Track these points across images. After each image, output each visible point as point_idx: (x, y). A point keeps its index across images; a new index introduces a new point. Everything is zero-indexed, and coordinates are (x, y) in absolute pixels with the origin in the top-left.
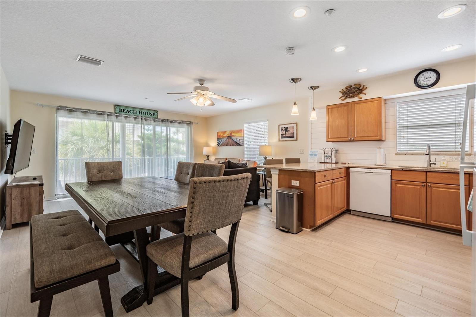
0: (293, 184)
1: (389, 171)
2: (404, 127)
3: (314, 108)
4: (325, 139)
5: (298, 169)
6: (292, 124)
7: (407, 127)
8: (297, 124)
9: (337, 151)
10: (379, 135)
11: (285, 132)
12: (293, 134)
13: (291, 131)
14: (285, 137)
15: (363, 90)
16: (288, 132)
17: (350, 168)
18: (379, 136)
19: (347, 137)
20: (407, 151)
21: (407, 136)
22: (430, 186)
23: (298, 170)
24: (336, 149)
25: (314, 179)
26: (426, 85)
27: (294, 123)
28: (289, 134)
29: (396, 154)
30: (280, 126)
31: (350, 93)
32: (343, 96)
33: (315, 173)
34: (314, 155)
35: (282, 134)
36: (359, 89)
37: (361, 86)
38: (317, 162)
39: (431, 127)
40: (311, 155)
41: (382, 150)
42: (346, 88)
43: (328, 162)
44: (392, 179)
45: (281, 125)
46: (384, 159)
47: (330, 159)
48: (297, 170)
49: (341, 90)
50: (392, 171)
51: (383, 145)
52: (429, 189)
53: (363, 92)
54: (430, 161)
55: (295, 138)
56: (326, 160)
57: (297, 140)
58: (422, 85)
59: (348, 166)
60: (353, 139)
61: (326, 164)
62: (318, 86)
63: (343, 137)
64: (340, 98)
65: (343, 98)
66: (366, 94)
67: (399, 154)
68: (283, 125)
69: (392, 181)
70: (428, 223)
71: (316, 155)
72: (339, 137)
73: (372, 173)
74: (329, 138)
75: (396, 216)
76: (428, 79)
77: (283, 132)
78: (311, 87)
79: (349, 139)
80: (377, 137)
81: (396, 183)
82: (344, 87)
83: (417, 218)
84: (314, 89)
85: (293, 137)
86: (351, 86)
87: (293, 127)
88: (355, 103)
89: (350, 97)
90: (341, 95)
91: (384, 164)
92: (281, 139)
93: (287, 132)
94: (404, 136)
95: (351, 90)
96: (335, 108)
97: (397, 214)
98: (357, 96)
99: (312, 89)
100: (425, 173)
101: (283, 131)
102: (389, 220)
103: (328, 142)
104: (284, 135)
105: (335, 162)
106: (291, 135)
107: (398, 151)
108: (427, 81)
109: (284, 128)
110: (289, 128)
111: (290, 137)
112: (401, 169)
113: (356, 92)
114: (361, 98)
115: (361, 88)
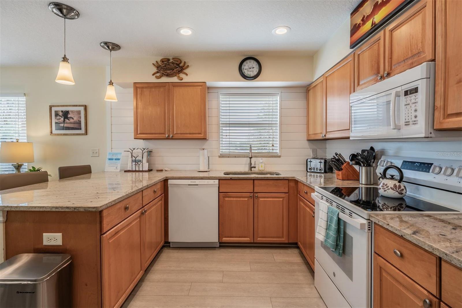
0: (45, 242)
1: (217, 182)
2: (226, 124)
3: (111, 81)
4: (132, 135)
5: (57, 208)
6: (76, 106)
7: (229, 124)
8: (86, 107)
9: (150, 152)
10: (203, 132)
11: (62, 119)
12: (79, 123)
13: (76, 119)
14: (64, 128)
15: (183, 68)
16: (68, 120)
17: (169, 180)
18: (203, 134)
19: (164, 134)
20: (229, 152)
21: (229, 135)
22: (257, 196)
23: (57, 210)
24: (150, 149)
25: (98, 225)
26: (249, 76)
27: (80, 106)
28: (71, 123)
29: (219, 157)
30: (53, 108)
31: (166, 69)
32: (158, 72)
33: (101, 212)
34: (115, 159)
35: (56, 123)
36: (179, 66)
37: (181, 62)
38: (121, 171)
39: (250, 125)
40: (110, 159)
41: (206, 151)
42: (162, 61)
43: (137, 169)
44: (220, 191)
45: (54, 106)
46: (208, 163)
47: (141, 166)
48: (54, 210)
49: (155, 63)
50: (220, 181)
51: (206, 145)
52: (256, 200)
53: (185, 71)
54: (251, 164)
55: (83, 131)
56: (134, 166)
57: (86, 133)
58: (246, 75)
59: (166, 177)
60: (172, 137)
61: (134, 173)
62: (118, 46)
63: (159, 132)
64: (153, 75)
65: (158, 75)
66: (187, 75)
67: (222, 156)
68: (58, 106)
69: (220, 193)
70: (255, 241)
71: (119, 159)
72: (154, 132)
73: (198, 185)
74: (139, 133)
75: (225, 239)
76: (252, 69)
77: (60, 119)
78: (106, 43)
79: (167, 135)
80: (202, 135)
81: (223, 196)
82: (159, 59)
83: (245, 237)
84: (110, 47)
85: (80, 129)
86: (169, 60)
87: (79, 112)
88: (174, 85)
89: (168, 75)
90: (155, 70)
91: (208, 170)
92: (55, 131)
93: (67, 121)
94: (227, 134)
95: (169, 65)
96: (146, 88)
97: (225, 237)
98: (176, 76)
99: (108, 47)
100: (252, 181)
101: (58, 117)
102: (217, 245)
103: (136, 140)
105: (147, 170)
106: (76, 126)
107: (221, 153)
108: (250, 71)
109: (61, 112)
110: (70, 113)
111: (74, 128)
112: (230, 178)
113: (175, 70)
114: (182, 79)
115: (181, 65)
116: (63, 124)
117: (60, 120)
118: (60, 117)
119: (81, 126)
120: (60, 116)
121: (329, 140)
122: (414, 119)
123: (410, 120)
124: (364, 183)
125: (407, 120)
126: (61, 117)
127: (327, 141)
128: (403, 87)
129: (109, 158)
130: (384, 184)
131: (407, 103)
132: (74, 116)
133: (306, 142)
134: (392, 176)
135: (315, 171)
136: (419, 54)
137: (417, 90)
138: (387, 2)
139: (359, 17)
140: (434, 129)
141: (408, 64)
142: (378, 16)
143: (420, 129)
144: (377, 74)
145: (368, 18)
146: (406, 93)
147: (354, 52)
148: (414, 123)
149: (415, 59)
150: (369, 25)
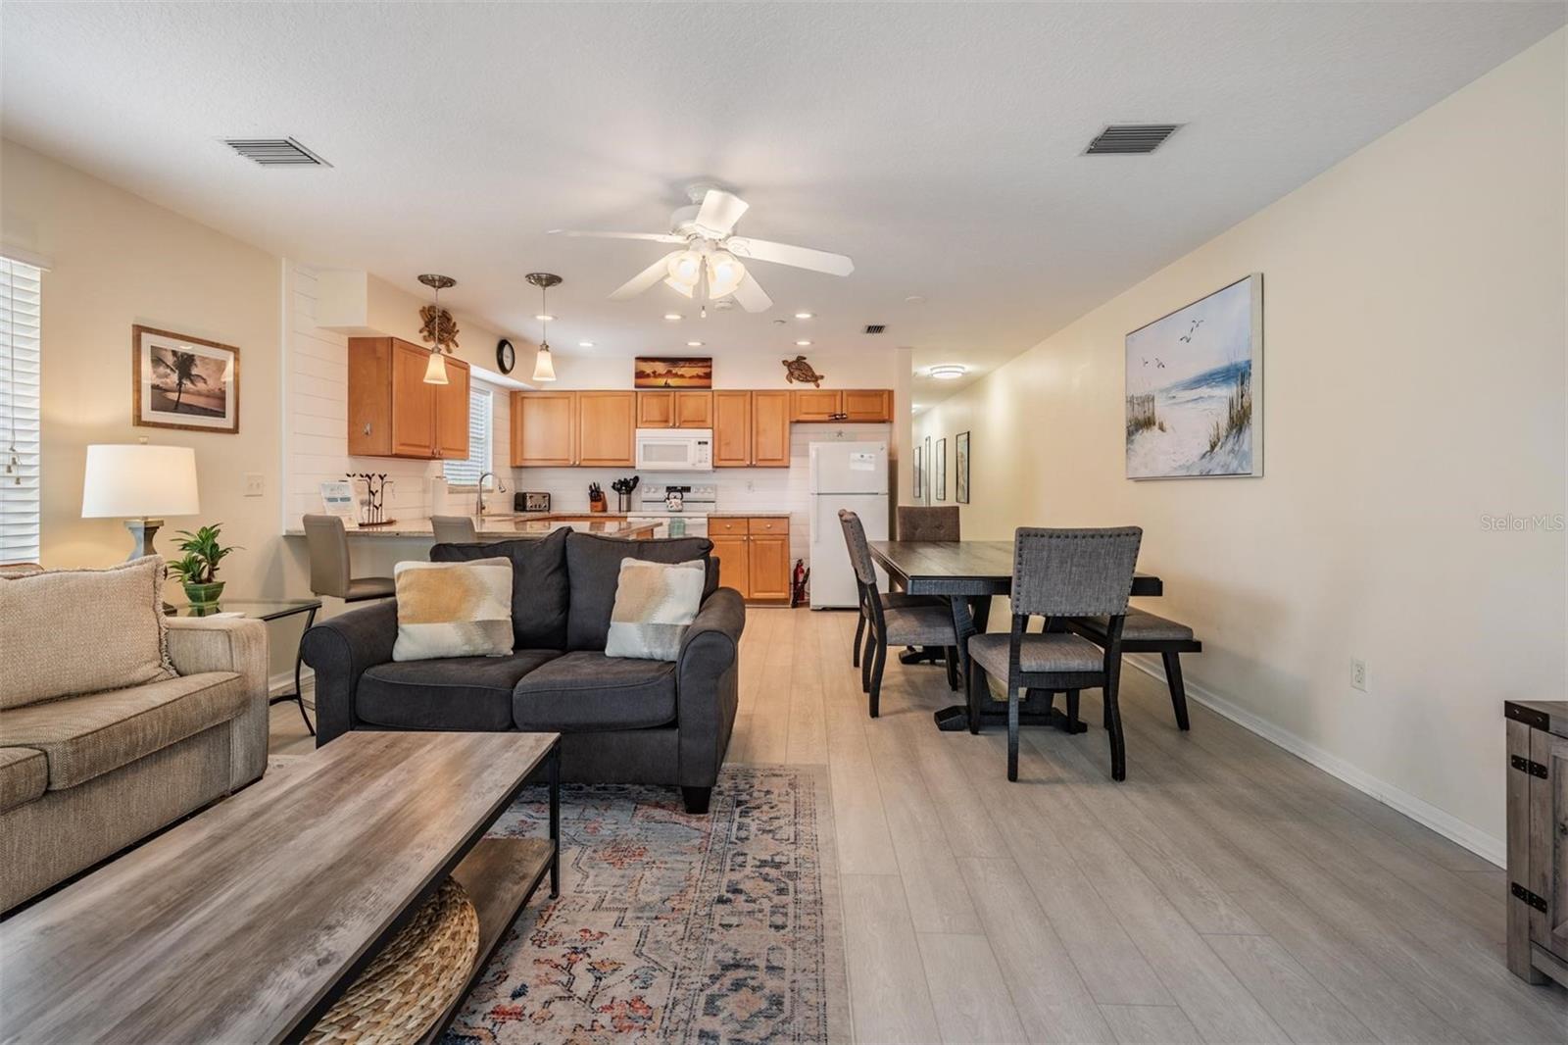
6: (217, 345)
8: (238, 353)
11: (172, 377)
12: (223, 397)
13: (213, 383)
14: (177, 407)
15: (456, 333)
16: (192, 382)
27: (221, 346)
28: (199, 394)
30: (145, 336)
32: (425, 329)
34: (341, 499)
35: (154, 387)
37: (451, 322)
40: (330, 500)
45: (150, 330)
51: (429, 470)
53: (455, 339)
54: (481, 503)
55: (227, 423)
57: (237, 431)
64: (420, 332)
65: (426, 334)
66: (458, 346)
68: (161, 333)
77: (167, 376)
85: (222, 414)
87: (222, 366)
89: (441, 341)
92: (148, 414)
93: (187, 384)
96: (410, 352)
98: (445, 343)
101: (162, 370)
104: (174, 396)
106: (211, 404)
109: (171, 353)
110: (198, 362)
111: (206, 409)
114: (450, 351)
116: (177, 394)
117: (168, 380)
118: (169, 371)
119: (224, 408)
120: (168, 366)
122: (705, 459)
123: (702, 459)
125: (700, 459)
126: (172, 369)
127: (523, 470)
128: (696, 439)
130: (675, 502)
131: (700, 449)
132: (209, 376)
133: (510, 469)
134: (675, 497)
136: (702, 421)
137: (706, 443)
138: (682, 376)
139: (648, 368)
140: (714, 467)
141: (696, 425)
142: (672, 382)
143: (708, 466)
144: (666, 421)
145: (660, 375)
146: (700, 443)
147: (636, 392)
148: (706, 462)
149: (701, 423)
150: (661, 382)
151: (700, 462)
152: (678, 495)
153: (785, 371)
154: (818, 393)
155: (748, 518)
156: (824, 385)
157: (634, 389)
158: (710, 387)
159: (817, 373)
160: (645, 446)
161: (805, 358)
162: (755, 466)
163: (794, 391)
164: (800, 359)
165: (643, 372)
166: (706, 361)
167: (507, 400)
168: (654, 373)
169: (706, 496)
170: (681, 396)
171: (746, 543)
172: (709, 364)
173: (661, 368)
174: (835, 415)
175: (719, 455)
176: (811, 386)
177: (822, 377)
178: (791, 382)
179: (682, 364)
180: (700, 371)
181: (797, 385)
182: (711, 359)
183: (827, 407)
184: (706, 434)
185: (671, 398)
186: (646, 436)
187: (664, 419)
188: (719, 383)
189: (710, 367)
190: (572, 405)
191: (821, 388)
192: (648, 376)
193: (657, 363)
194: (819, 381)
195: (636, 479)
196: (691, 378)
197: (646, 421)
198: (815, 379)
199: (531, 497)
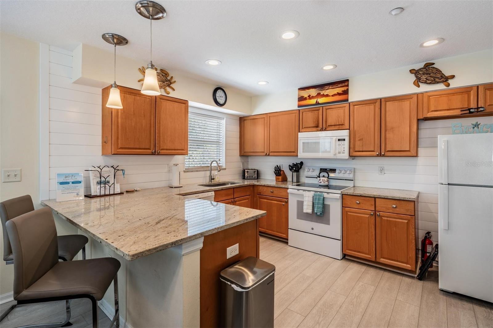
1: (213, 193)
15: (171, 82)
18: (186, 150)
19: (150, 149)
22: (236, 201)
26: (220, 103)
29: (185, 172)
34: (73, 183)
36: (168, 80)
37: (168, 75)
40: (62, 183)
43: (107, 193)
46: (179, 179)
49: (141, 68)
50: (215, 193)
51: (173, 160)
53: (172, 86)
54: (211, 176)
56: (103, 189)
58: (217, 102)
60: (159, 152)
63: (144, 147)
64: (139, 81)
66: (174, 90)
67: (187, 171)
71: (78, 182)
72: (137, 147)
74: (119, 147)
79: (153, 151)
80: (184, 151)
84: (115, 41)
90: (141, 76)
95: (159, 76)
96: (129, 94)
98: (164, 88)
99: (113, 40)
105: (120, 192)
107: (186, 167)
108: (221, 99)
112: (221, 189)
113: (165, 83)
114: (169, 93)
115: (169, 78)
121: (257, 156)
122: (343, 151)
123: (341, 151)
124: (295, 182)
125: (339, 151)
128: (337, 137)
129: (61, 181)
130: (323, 180)
131: (339, 144)
133: (239, 157)
134: (324, 176)
135: (251, 178)
136: (342, 125)
137: (344, 140)
138: (327, 96)
139: (305, 94)
140: (350, 156)
141: (337, 127)
142: (321, 100)
143: (346, 155)
144: (317, 127)
145: (313, 97)
146: (339, 140)
147: (299, 110)
148: (343, 153)
149: (341, 126)
150: (313, 101)
151: (339, 153)
152: (326, 174)
153: (413, 78)
154: (450, 92)
155: (375, 198)
156: (454, 84)
157: (297, 108)
158: (347, 100)
159: (447, 74)
160: (303, 143)
161: (433, 64)
162: (384, 156)
163: (422, 93)
164: (428, 66)
165: (302, 97)
166: (345, 82)
167: (238, 122)
168: (309, 96)
169: (347, 176)
170: (327, 109)
171: (374, 217)
172: (346, 84)
173: (313, 92)
174: (469, 109)
175: (354, 147)
176: (441, 87)
177: (453, 77)
178: (419, 86)
179: (327, 87)
180: (339, 90)
181: (424, 88)
182: (348, 80)
183: (458, 103)
184: (345, 134)
185: (321, 111)
186: (304, 137)
187: (316, 126)
188: (353, 97)
189: (348, 86)
190: (266, 122)
191: (451, 87)
192: (305, 99)
193: (311, 90)
194: (450, 81)
195: (302, 163)
196: (333, 96)
197: (304, 127)
198: (445, 79)
199: (247, 172)
